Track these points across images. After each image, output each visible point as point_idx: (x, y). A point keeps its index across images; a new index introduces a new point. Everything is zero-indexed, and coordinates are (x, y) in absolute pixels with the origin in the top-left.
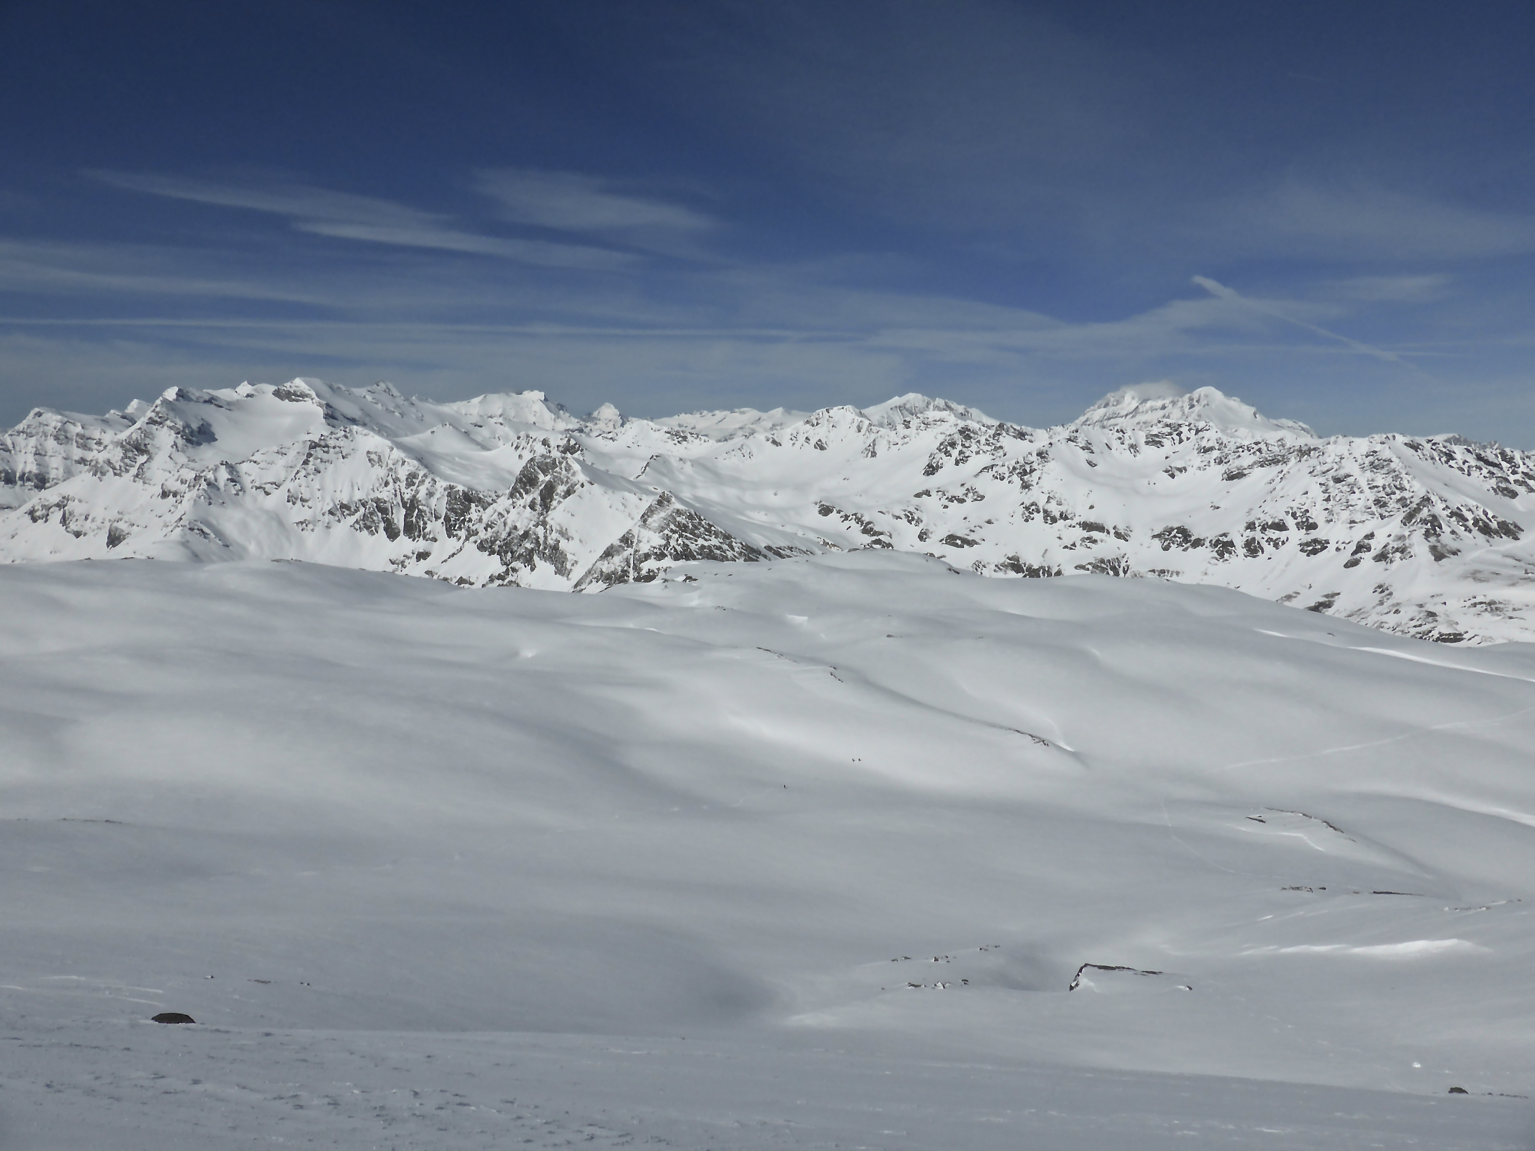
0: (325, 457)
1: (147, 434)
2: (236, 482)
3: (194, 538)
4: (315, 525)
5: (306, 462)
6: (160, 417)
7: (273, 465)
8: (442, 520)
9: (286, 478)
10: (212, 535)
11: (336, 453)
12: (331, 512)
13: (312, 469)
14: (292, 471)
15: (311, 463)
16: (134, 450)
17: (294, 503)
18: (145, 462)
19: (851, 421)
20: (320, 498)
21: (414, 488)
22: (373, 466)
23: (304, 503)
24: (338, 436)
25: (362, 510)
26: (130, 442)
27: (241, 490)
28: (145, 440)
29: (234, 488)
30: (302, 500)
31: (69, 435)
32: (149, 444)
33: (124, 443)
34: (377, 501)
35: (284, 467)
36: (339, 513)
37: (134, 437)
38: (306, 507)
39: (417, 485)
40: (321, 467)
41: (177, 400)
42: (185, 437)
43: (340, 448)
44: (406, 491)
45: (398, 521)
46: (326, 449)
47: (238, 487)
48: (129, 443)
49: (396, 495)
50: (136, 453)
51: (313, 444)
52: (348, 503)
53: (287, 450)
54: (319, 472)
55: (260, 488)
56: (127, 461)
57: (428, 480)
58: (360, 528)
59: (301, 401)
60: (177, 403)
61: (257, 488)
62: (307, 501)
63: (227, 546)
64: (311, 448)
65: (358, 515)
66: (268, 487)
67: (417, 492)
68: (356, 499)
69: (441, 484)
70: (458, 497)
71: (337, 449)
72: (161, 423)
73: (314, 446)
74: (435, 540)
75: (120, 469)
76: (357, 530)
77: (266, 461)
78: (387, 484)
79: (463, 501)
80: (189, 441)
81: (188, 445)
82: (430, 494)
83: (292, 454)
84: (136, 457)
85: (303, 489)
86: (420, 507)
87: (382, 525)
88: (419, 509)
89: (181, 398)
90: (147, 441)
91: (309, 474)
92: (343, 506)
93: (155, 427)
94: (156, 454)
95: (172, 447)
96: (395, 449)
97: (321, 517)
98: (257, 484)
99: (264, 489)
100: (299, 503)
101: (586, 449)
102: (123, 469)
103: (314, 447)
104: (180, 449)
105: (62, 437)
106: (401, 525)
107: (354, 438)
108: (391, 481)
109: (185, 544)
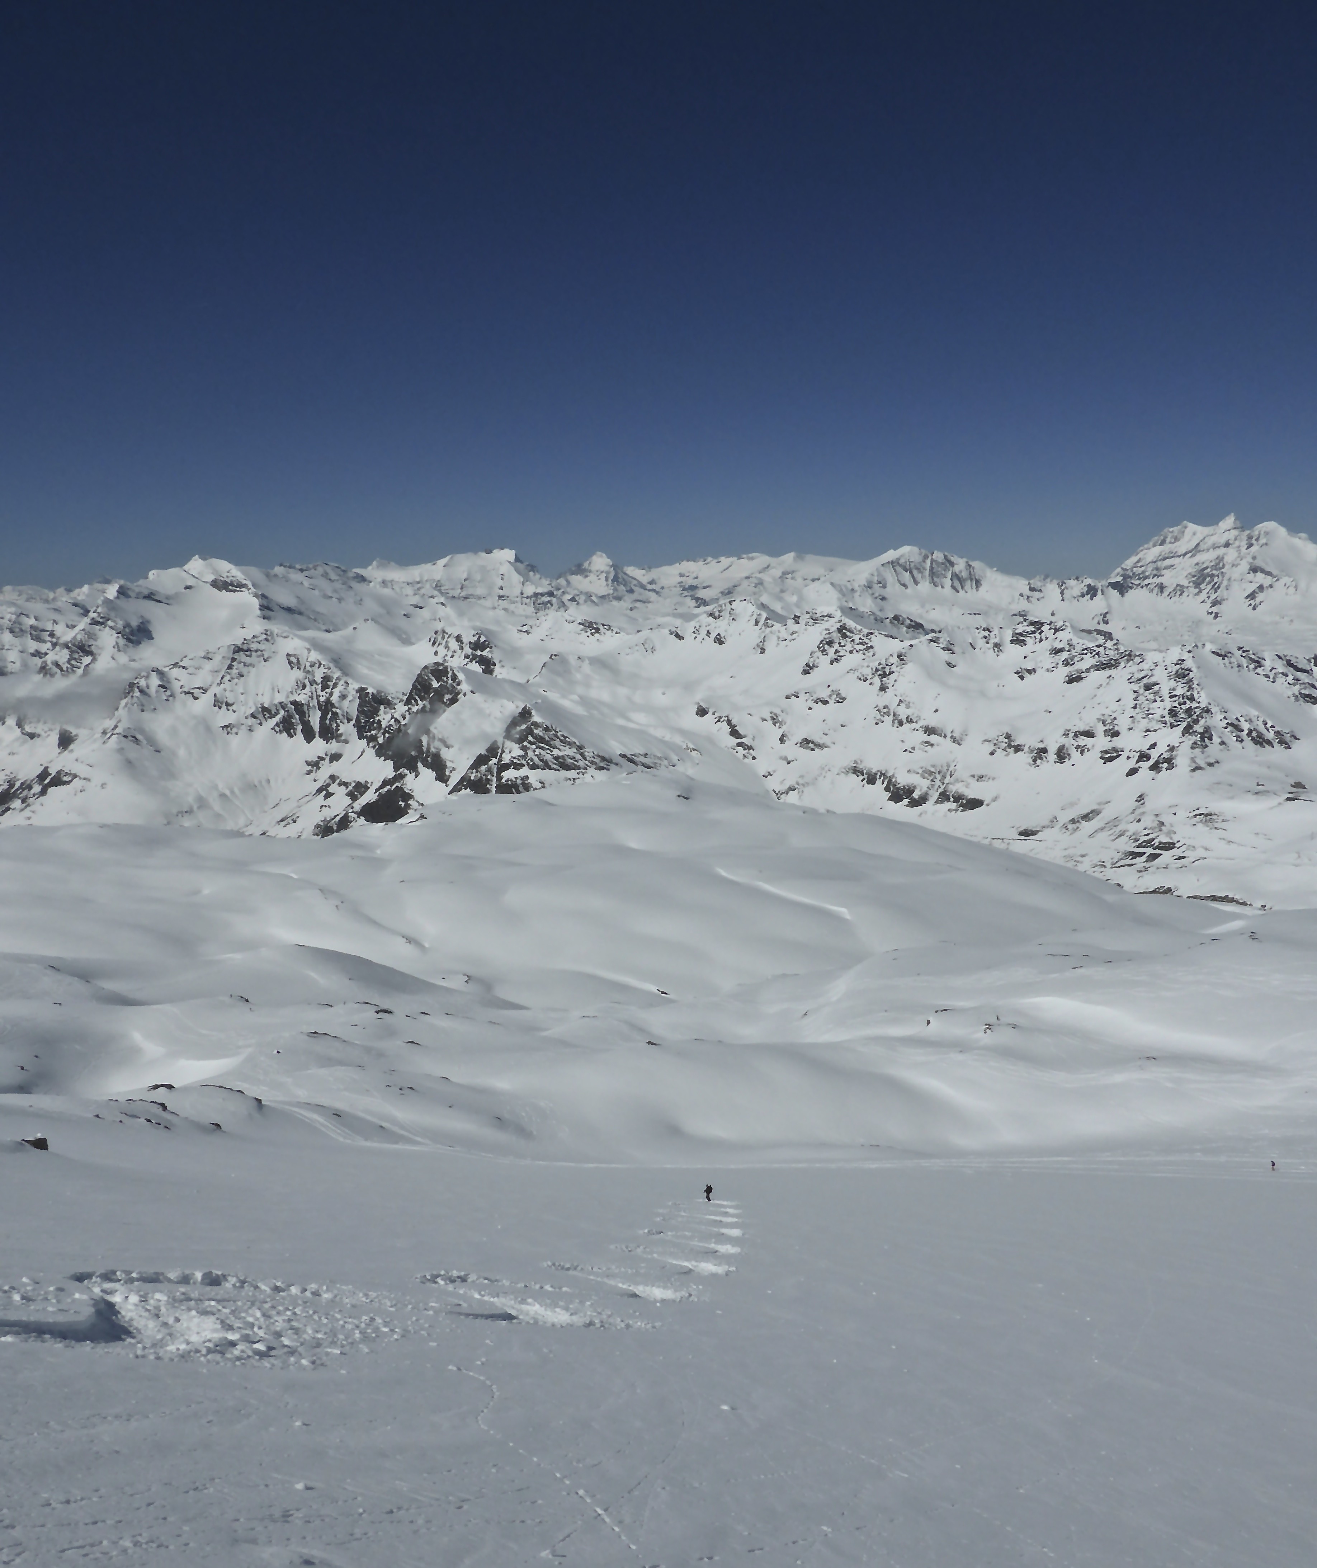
0: (248, 660)
1: (91, 636)
2: (166, 688)
3: (128, 744)
4: (238, 729)
5: (230, 667)
6: (102, 618)
7: (201, 670)
8: (354, 722)
9: (213, 683)
10: (144, 742)
11: (259, 656)
12: (253, 716)
13: (236, 673)
14: (218, 676)
15: (235, 668)
16: (79, 651)
17: (220, 708)
18: (90, 664)
19: (750, 613)
20: (243, 703)
21: (328, 691)
22: (292, 668)
23: (229, 708)
24: (260, 639)
25: (282, 712)
26: (75, 643)
27: (170, 696)
28: (88, 641)
29: (165, 695)
30: (228, 705)
31: (24, 628)
32: (92, 645)
33: (70, 645)
34: (294, 703)
35: (211, 671)
36: (260, 716)
37: (79, 637)
38: (231, 711)
39: (331, 687)
40: (244, 670)
41: (118, 598)
42: (125, 637)
43: (261, 651)
44: (321, 694)
45: (314, 723)
46: (248, 653)
47: (168, 693)
48: (74, 645)
49: (312, 698)
50: (81, 654)
51: (237, 648)
52: (269, 706)
53: (212, 654)
54: (242, 676)
55: (188, 693)
56: (73, 662)
57: (341, 683)
58: (280, 730)
59: (238, 591)
60: (118, 601)
61: (186, 693)
62: (231, 705)
63: (159, 752)
64: (234, 652)
65: (277, 719)
66: (196, 691)
67: (331, 694)
68: (276, 702)
69: (354, 686)
70: (367, 699)
71: (259, 653)
72: (102, 624)
73: (238, 650)
74: (346, 742)
75: (67, 671)
76: (277, 732)
77: (194, 666)
78: (304, 687)
79: (372, 703)
80: (129, 640)
81: (131, 645)
82: (343, 697)
83: (217, 658)
84: (82, 658)
85: (228, 694)
86: (334, 710)
87: (300, 727)
88: (332, 712)
89: (121, 596)
90: (91, 642)
91: (233, 678)
92: (265, 710)
93: (98, 627)
94: (99, 655)
95: (114, 647)
96: (312, 652)
97: (244, 721)
98: (186, 690)
99: (192, 693)
100: (224, 707)
101: (495, 646)
102: (70, 670)
103: (237, 652)
104: (121, 649)
105: (17, 630)
106: (316, 727)
107: (275, 641)
108: (308, 683)
109: (121, 750)
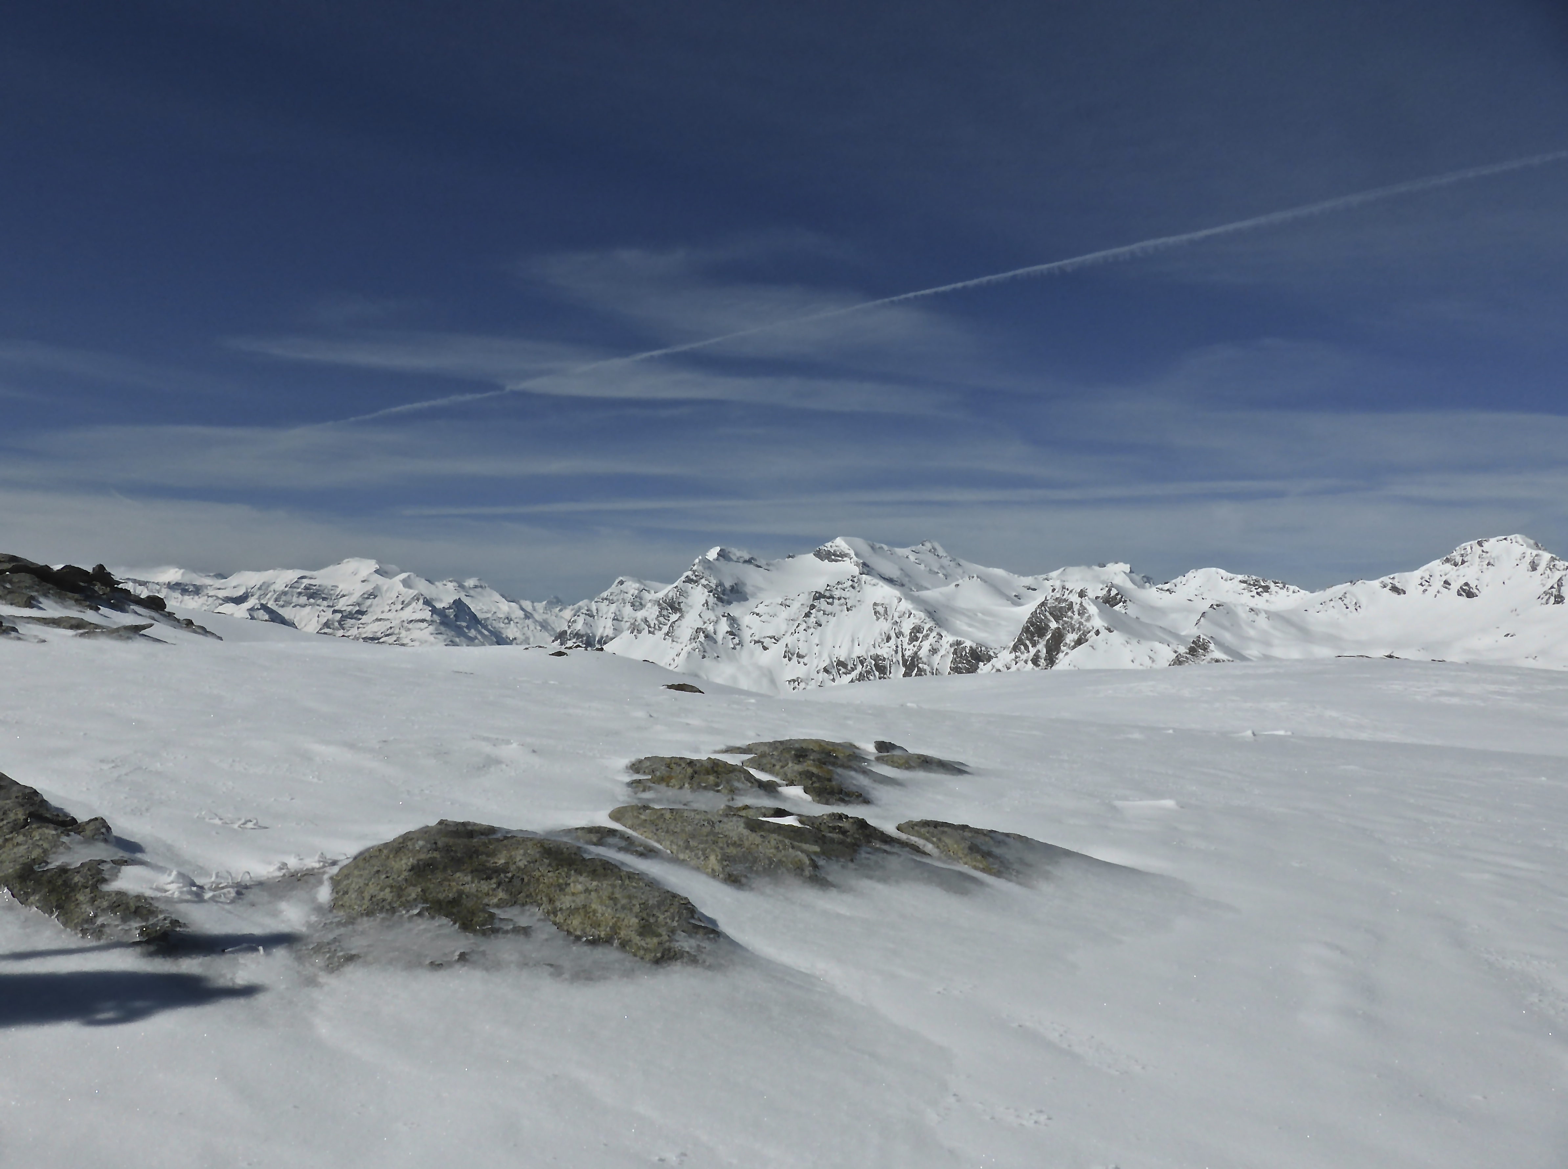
0: (829, 608)
1: (683, 593)
2: (735, 635)
4: (807, 683)
5: (808, 615)
6: (696, 576)
7: (775, 617)
9: (786, 632)
11: (841, 605)
12: (826, 670)
13: (813, 622)
14: (793, 625)
15: (812, 616)
16: (669, 608)
17: (790, 660)
18: (677, 620)
20: (817, 654)
21: (917, 643)
22: (878, 619)
23: (800, 659)
24: (845, 586)
25: (859, 668)
27: (739, 644)
28: (679, 598)
29: (733, 642)
30: (799, 656)
32: (682, 602)
33: (661, 601)
34: (876, 658)
35: (786, 619)
36: (834, 671)
37: (671, 595)
38: (801, 663)
39: (920, 640)
40: (823, 619)
41: (717, 560)
42: (716, 595)
43: (846, 599)
44: (908, 647)
46: (830, 600)
47: (736, 641)
48: (665, 601)
49: (896, 652)
50: (670, 610)
51: (817, 595)
52: (846, 659)
53: (791, 601)
54: (820, 625)
55: (759, 642)
56: (661, 619)
57: (934, 634)
59: (840, 560)
60: (716, 562)
61: (756, 642)
62: (803, 657)
64: (815, 598)
65: (854, 674)
66: (767, 642)
67: (920, 648)
68: (854, 656)
69: (948, 639)
70: (964, 653)
71: (843, 601)
72: (695, 581)
75: (654, 627)
77: (769, 613)
78: (889, 639)
79: (969, 658)
80: (719, 599)
81: (719, 603)
82: (934, 651)
84: (669, 614)
85: (800, 644)
86: (920, 665)
88: (918, 668)
89: (722, 558)
90: (682, 599)
91: (809, 627)
92: (841, 664)
93: (690, 586)
94: (688, 612)
95: (703, 605)
96: (903, 600)
97: (814, 675)
98: (756, 638)
99: (762, 643)
100: (795, 658)
101: (1130, 601)
102: (657, 627)
103: (818, 598)
104: (710, 607)
105: (637, 604)
107: (862, 588)
108: (893, 635)
